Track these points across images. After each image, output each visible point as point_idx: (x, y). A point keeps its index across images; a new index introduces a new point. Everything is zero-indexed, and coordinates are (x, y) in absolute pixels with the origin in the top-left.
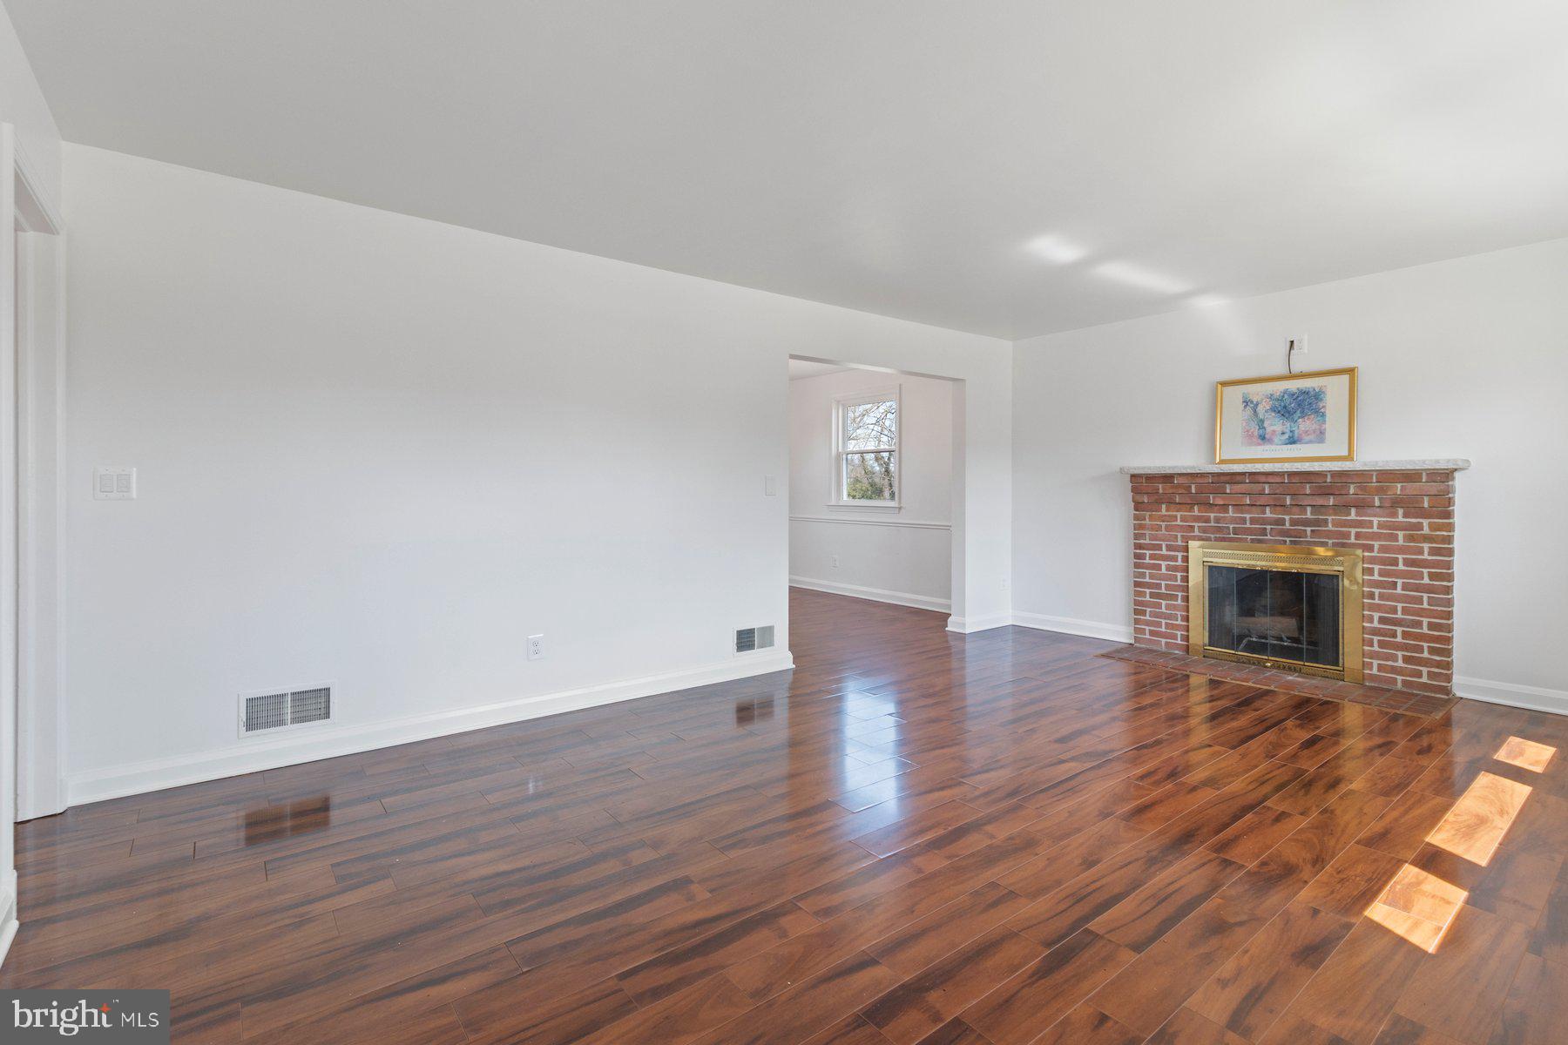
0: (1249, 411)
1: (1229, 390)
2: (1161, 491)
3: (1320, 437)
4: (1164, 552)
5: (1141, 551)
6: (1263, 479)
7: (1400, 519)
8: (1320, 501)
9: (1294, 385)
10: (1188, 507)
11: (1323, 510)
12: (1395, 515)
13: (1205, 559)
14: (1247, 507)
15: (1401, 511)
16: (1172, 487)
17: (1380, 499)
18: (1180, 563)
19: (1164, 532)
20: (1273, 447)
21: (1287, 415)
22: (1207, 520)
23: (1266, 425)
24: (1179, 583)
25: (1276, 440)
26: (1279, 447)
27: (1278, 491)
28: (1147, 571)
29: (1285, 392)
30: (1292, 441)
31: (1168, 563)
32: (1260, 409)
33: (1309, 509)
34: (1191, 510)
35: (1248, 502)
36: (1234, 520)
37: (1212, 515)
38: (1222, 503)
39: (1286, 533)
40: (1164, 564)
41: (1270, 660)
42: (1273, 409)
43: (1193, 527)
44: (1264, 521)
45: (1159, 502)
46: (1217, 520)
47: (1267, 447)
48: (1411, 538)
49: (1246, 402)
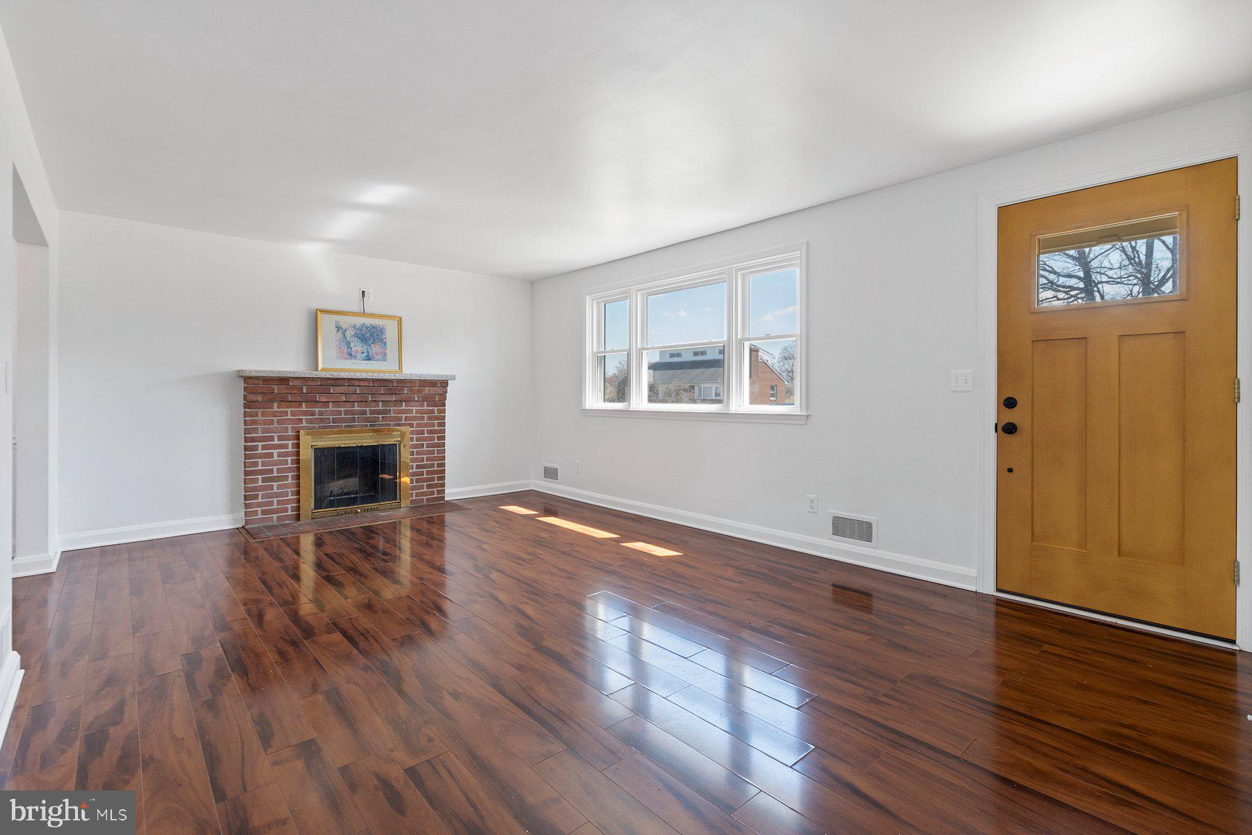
0: (340, 335)
1: (326, 316)
2: (276, 391)
3: (384, 357)
4: (276, 442)
5: (253, 444)
6: (357, 383)
7: (426, 408)
8: (388, 398)
9: (369, 321)
10: (298, 403)
11: (388, 404)
12: (423, 406)
13: (313, 444)
14: (343, 403)
15: (426, 403)
16: (286, 388)
17: (418, 396)
18: (290, 449)
19: (276, 425)
20: (357, 361)
21: (364, 341)
22: (313, 414)
23: (352, 345)
24: (289, 465)
25: (359, 356)
26: (361, 362)
27: (364, 392)
28: (260, 460)
29: (363, 325)
30: (368, 358)
31: (280, 450)
32: (347, 333)
33: (380, 403)
34: (300, 406)
35: (344, 400)
36: (333, 413)
37: (317, 410)
38: (325, 400)
39: (367, 420)
40: (275, 452)
41: (359, 508)
42: (356, 335)
43: (301, 420)
44: (354, 413)
45: (272, 401)
46: (321, 413)
47: (353, 361)
48: (430, 418)
49: (338, 328)
